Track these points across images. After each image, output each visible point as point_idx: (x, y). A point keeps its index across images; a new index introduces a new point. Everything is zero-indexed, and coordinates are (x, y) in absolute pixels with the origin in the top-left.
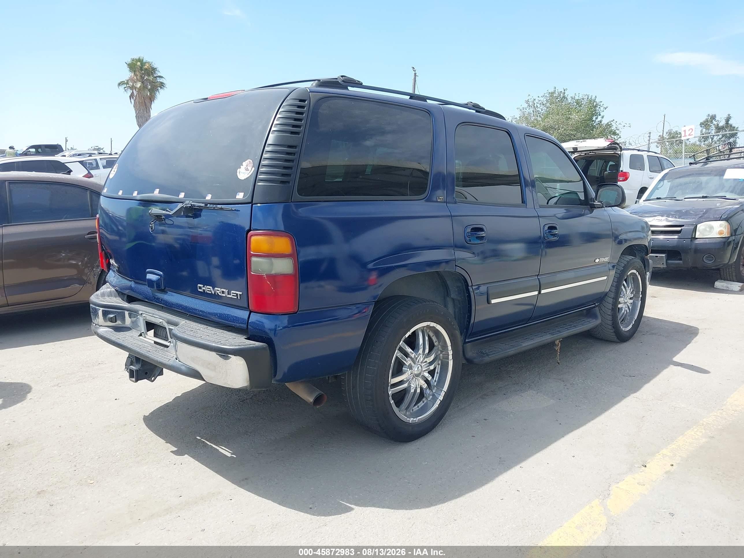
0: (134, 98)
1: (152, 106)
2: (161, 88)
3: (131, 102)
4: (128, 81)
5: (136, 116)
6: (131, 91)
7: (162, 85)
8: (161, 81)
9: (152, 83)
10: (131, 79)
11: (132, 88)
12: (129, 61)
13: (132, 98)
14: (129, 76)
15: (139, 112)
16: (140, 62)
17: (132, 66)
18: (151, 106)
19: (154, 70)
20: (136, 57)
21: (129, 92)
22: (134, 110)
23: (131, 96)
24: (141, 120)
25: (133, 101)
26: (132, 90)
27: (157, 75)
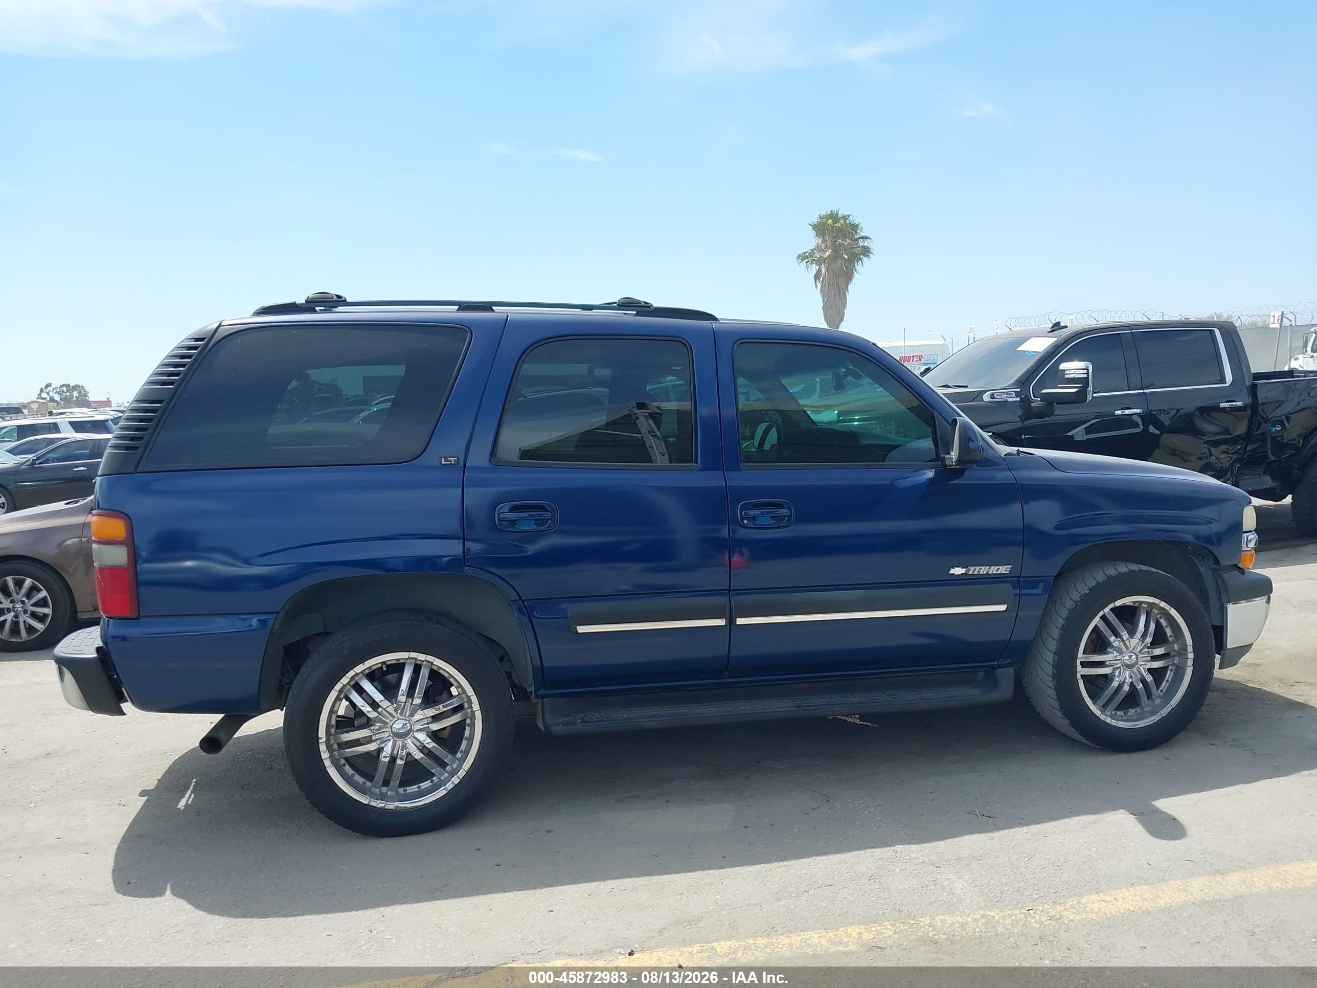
0: (821, 279)
1: (849, 287)
2: (865, 256)
3: (816, 285)
4: (813, 250)
5: (823, 307)
6: (817, 268)
7: (866, 251)
8: (866, 244)
9: (849, 249)
10: (818, 248)
11: (819, 262)
12: (815, 220)
13: (817, 280)
14: (816, 244)
15: (827, 300)
16: (831, 219)
17: (820, 228)
18: (847, 287)
19: (855, 227)
20: (825, 211)
21: (814, 268)
22: (821, 297)
23: (817, 277)
24: (831, 312)
25: (819, 285)
26: (820, 265)
27: (858, 236)
